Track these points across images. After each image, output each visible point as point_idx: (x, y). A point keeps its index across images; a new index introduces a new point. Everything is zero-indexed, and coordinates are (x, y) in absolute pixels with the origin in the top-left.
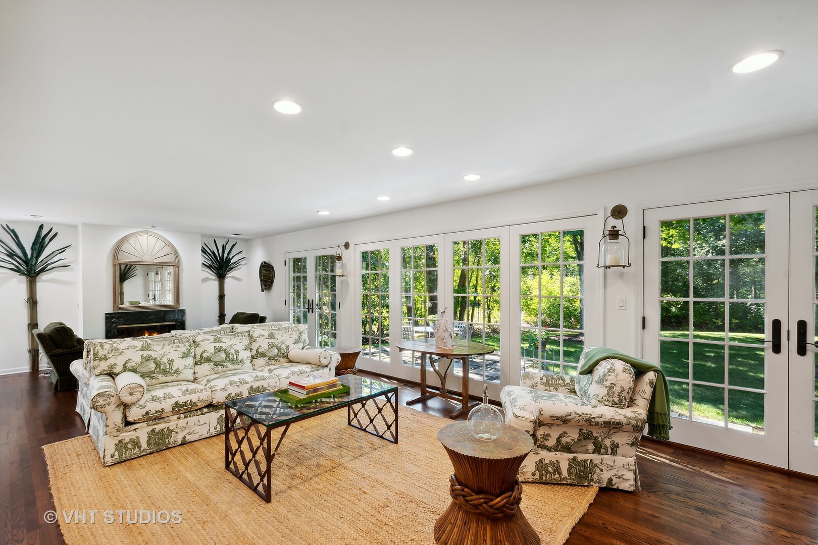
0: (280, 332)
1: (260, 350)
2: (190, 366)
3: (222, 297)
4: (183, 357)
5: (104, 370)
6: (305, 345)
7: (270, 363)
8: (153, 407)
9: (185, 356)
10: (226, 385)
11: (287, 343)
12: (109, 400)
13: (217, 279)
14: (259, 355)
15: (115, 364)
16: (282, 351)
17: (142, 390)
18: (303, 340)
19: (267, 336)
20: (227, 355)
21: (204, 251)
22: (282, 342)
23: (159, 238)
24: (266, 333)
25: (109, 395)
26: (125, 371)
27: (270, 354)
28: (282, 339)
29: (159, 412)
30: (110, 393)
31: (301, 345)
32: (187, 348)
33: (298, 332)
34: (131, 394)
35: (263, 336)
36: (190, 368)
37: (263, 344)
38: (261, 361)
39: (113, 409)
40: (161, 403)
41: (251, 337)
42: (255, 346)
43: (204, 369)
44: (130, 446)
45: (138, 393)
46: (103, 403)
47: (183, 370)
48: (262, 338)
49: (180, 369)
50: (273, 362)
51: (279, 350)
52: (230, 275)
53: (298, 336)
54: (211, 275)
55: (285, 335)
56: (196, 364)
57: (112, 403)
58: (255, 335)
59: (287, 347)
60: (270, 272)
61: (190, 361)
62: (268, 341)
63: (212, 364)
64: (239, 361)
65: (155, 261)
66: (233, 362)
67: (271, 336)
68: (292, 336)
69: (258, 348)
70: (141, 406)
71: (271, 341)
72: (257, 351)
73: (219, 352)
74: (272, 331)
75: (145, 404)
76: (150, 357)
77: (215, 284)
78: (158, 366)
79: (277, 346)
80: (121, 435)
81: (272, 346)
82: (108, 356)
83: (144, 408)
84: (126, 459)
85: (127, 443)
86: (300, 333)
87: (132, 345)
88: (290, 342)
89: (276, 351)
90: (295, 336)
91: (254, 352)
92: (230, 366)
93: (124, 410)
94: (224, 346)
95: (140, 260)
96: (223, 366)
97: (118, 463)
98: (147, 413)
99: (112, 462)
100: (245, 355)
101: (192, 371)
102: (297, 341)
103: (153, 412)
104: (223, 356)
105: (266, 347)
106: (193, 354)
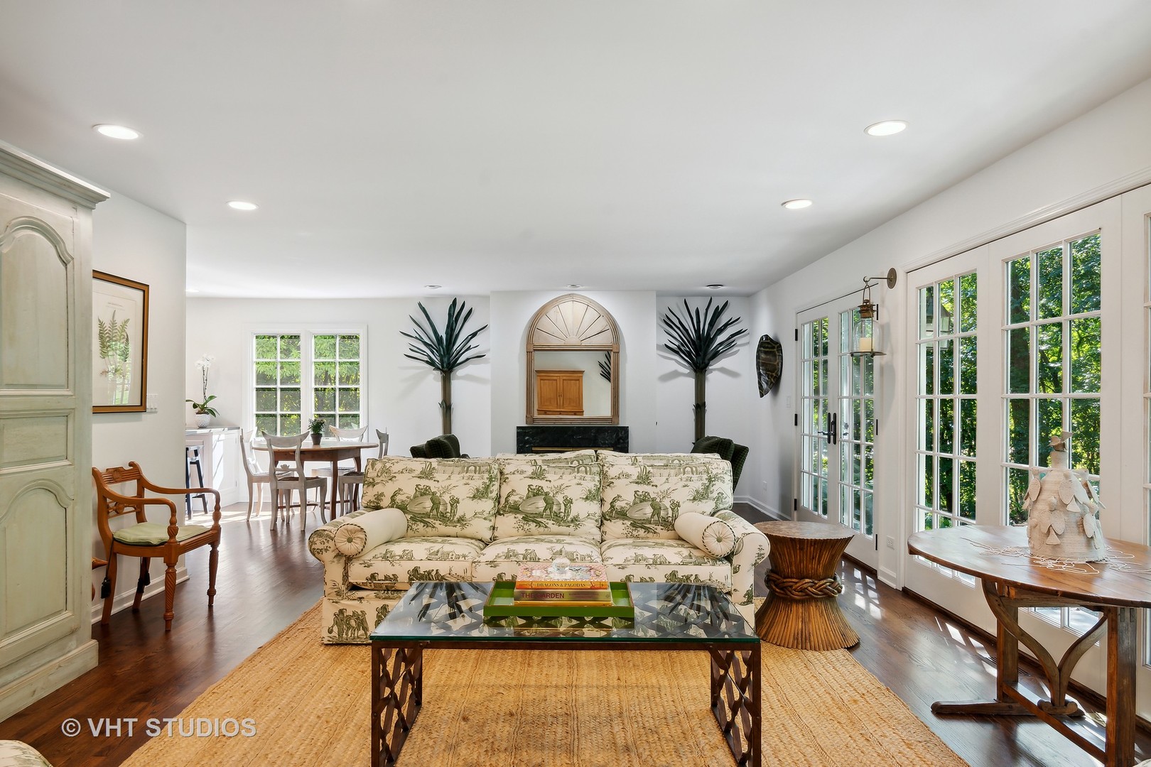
0: (666, 472)
1: (618, 505)
2: (486, 515)
3: (700, 408)
4: (474, 497)
5: (370, 501)
6: (721, 506)
7: (635, 533)
8: (383, 569)
9: (479, 495)
10: (498, 556)
11: (676, 497)
12: (326, 544)
13: (693, 373)
14: (615, 514)
15: (382, 494)
16: (663, 513)
17: (363, 536)
18: (715, 495)
19: (634, 477)
20: (549, 503)
21: (668, 322)
22: (666, 494)
23: (589, 304)
24: (635, 472)
25: (327, 535)
26: (392, 507)
27: (637, 515)
28: (666, 487)
29: (390, 579)
30: (330, 533)
31: (709, 506)
32: (484, 483)
33: (705, 476)
34: (350, 540)
35: (628, 476)
36: (485, 519)
37: (625, 492)
38: (616, 527)
39: (331, 558)
40: (393, 565)
41: (603, 474)
42: (609, 495)
43: (508, 523)
44: (353, 623)
45: (358, 541)
46: (321, 547)
47: (471, 519)
48: (623, 481)
49: (467, 517)
50: (641, 532)
51: (656, 509)
52: (716, 365)
53: (703, 484)
54: (678, 365)
55: (673, 479)
56: (498, 513)
57: (330, 550)
58: (612, 472)
59: (676, 505)
60: (775, 355)
61: (487, 505)
62: (637, 487)
63: (520, 517)
64: (569, 519)
65: (584, 343)
66: (557, 518)
67: (644, 479)
68: (689, 483)
69: (614, 500)
70: (365, 563)
71: (642, 488)
72: (612, 506)
73: (534, 496)
74: (649, 469)
75: (371, 562)
76: (427, 490)
77: (688, 384)
78: (435, 506)
79: (653, 500)
80: (341, 602)
81: (642, 499)
82: (377, 480)
83: (369, 566)
84: (347, 642)
85: (349, 618)
86: (710, 480)
87: (409, 467)
88: (682, 495)
89: (648, 510)
90: (697, 485)
91: (607, 507)
92: (553, 526)
93: (346, 564)
94: (546, 486)
95: (563, 344)
96: (539, 524)
97: (337, 644)
98: (373, 576)
99: (329, 641)
100: (586, 510)
101: (489, 524)
102: (699, 497)
103: (381, 577)
104: (541, 504)
105: (631, 499)
106: (494, 495)
